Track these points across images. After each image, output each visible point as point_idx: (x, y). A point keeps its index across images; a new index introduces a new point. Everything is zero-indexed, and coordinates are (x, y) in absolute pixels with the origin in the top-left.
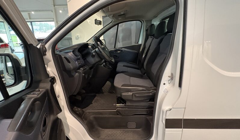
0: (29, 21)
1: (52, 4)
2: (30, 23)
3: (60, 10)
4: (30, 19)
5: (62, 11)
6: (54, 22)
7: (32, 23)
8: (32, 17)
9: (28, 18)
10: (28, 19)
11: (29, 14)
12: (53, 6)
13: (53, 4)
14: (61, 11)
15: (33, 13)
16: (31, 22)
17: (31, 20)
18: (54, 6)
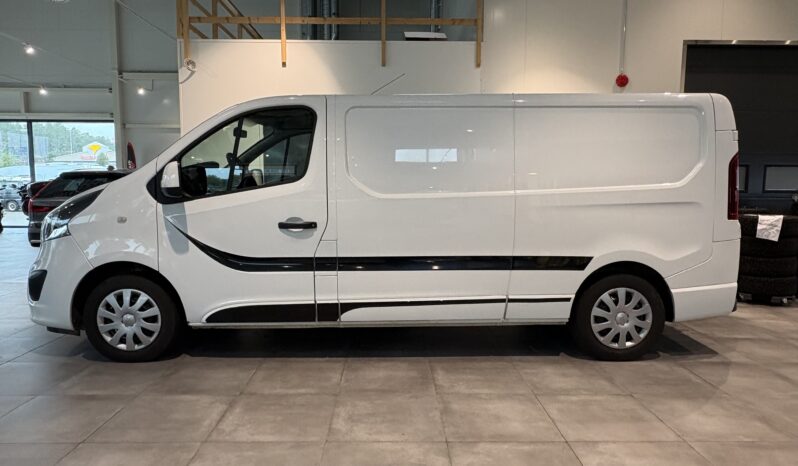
0: (24, 118)
1: (114, 69)
2: (26, 123)
3: (140, 87)
4: (28, 110)
5: (146, 89)
6: (112, 125)
7: (34, 124)
8: (35, 105)
9: (23, 110)
10: (19, 112)
11: (27, 95)
12: (116, 72)
13: (116, 66)
14: (141, 92)
15: (43, 92)
16: (30, 122)
17: (31, 117)
18: (120, 73)
